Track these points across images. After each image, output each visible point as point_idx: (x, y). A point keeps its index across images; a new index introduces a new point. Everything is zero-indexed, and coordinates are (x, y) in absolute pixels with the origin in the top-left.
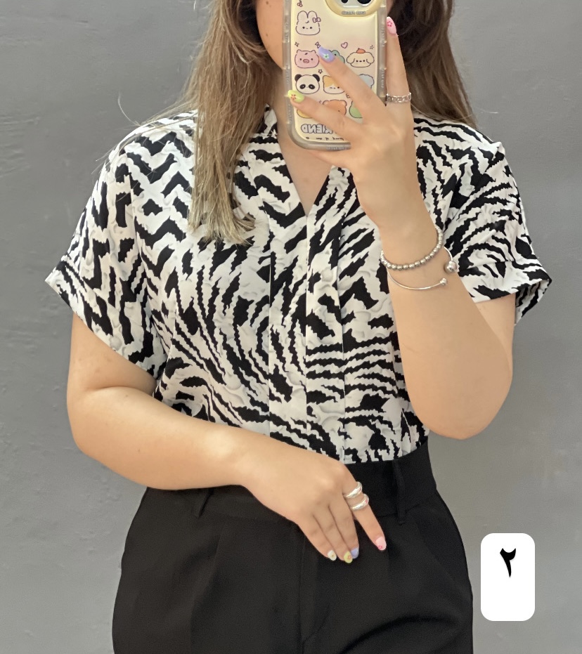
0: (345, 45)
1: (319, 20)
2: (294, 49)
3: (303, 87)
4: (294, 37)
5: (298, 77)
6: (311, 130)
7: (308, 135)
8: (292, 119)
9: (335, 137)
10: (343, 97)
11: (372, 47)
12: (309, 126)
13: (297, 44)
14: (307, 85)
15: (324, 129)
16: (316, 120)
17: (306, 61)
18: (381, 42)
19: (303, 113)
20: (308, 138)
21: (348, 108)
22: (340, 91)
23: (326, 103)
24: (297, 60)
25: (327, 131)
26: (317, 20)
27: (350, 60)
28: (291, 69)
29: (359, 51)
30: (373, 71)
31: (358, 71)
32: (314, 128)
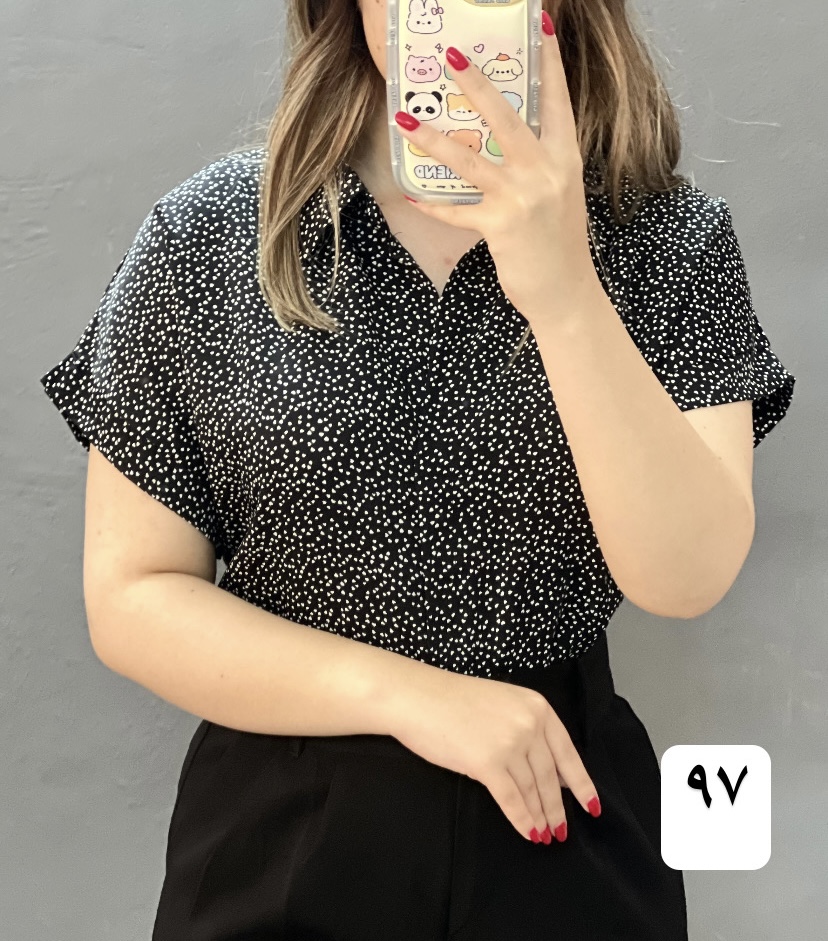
0: (480, 48)
1: (440, 11)
2: (404, 54)
3: (417, 110)
4: (404, 37)
5: (410, 96)
6: (429, 175)
7: (424, 181)
8: (400, 157)
9: (465, 185)
10: (477, 125)
11: (519, 52)
12: (427, 169)
13: (408, 47)
14: (423, 108)
15: (448, 173)
16: (437, 159)
17: (422, 72)
18: (532, 44)
19: (419, 147)
20: (424, 186)
21: (484, 141)
22: (474, 115)
23: (451, 134)
24: (409, 69)
25: (452, 176)
26: (438, 11)
27: (487, 71)
28: (399, 84)
29: (501, 57)
30: (521, 86)
31: (501, 87)
32: (434, 170)
